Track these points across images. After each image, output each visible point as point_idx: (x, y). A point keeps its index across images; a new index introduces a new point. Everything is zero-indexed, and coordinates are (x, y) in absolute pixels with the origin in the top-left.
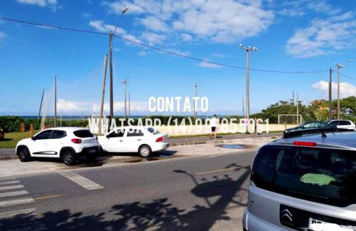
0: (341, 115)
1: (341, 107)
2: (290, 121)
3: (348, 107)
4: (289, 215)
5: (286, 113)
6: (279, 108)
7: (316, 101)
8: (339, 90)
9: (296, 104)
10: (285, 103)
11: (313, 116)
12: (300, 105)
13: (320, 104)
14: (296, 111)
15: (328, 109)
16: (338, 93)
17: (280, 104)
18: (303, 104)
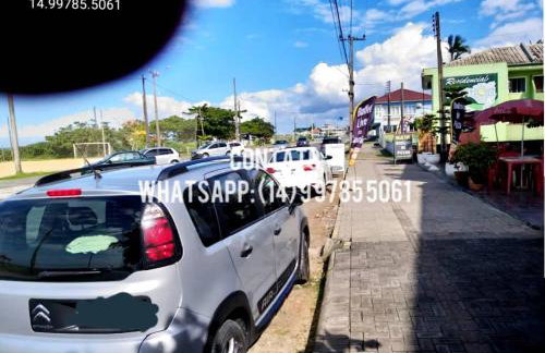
0: (162, 141)
1: (161, 129)
2: (93, 152)
3: (170, 130)
4: (44, 313)
5: (86, 141)
6: (73, 133)
7: (129, 123)
8: (156, 107)
9: (100, 126)
10: (82, 125)
11: (126, 143)
12: (106, 129)
13: (135, 126)
14: (100, 136)
15: (144, 133)
16: (156, 112)
17: (75, 127)
18: (111, 126)
